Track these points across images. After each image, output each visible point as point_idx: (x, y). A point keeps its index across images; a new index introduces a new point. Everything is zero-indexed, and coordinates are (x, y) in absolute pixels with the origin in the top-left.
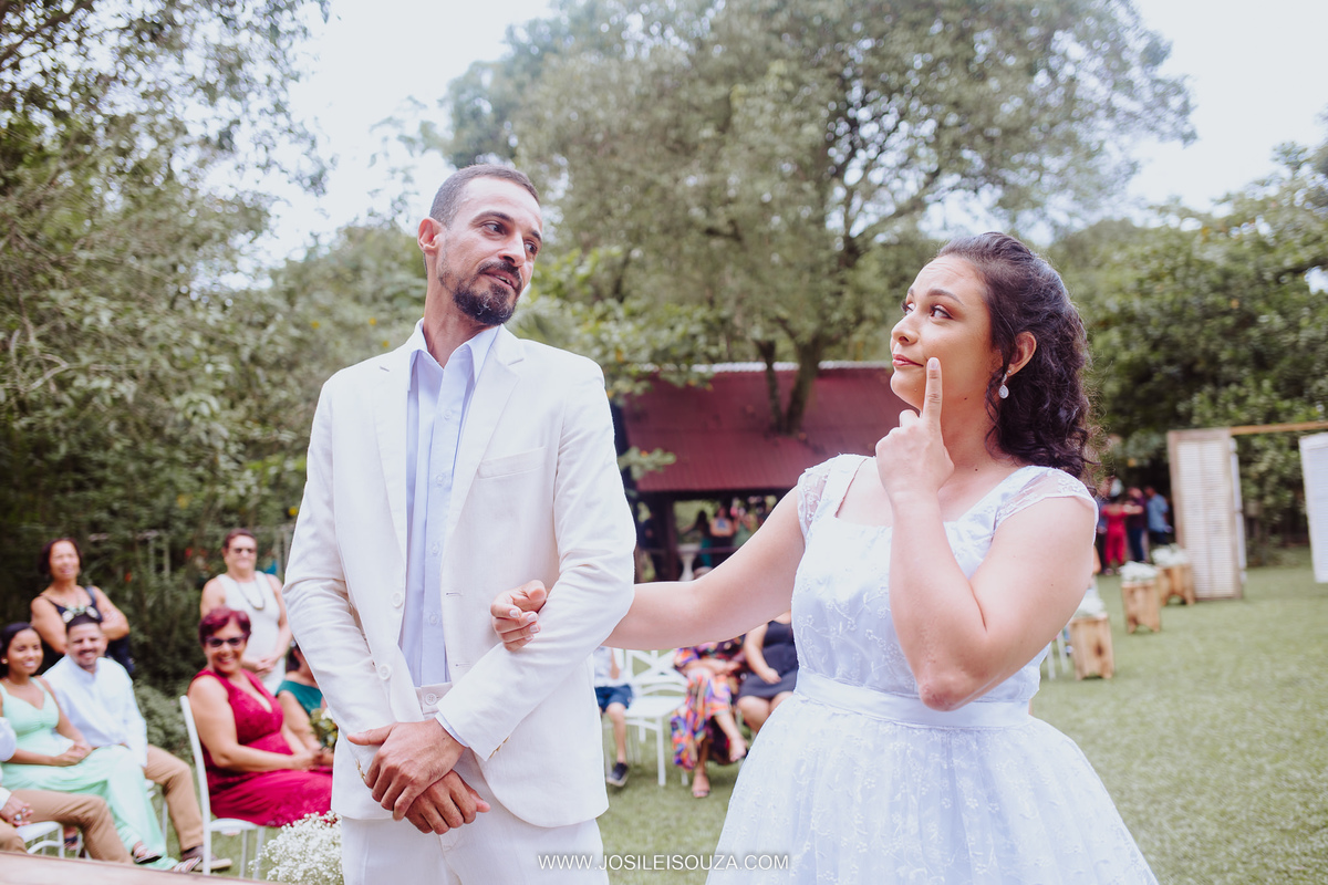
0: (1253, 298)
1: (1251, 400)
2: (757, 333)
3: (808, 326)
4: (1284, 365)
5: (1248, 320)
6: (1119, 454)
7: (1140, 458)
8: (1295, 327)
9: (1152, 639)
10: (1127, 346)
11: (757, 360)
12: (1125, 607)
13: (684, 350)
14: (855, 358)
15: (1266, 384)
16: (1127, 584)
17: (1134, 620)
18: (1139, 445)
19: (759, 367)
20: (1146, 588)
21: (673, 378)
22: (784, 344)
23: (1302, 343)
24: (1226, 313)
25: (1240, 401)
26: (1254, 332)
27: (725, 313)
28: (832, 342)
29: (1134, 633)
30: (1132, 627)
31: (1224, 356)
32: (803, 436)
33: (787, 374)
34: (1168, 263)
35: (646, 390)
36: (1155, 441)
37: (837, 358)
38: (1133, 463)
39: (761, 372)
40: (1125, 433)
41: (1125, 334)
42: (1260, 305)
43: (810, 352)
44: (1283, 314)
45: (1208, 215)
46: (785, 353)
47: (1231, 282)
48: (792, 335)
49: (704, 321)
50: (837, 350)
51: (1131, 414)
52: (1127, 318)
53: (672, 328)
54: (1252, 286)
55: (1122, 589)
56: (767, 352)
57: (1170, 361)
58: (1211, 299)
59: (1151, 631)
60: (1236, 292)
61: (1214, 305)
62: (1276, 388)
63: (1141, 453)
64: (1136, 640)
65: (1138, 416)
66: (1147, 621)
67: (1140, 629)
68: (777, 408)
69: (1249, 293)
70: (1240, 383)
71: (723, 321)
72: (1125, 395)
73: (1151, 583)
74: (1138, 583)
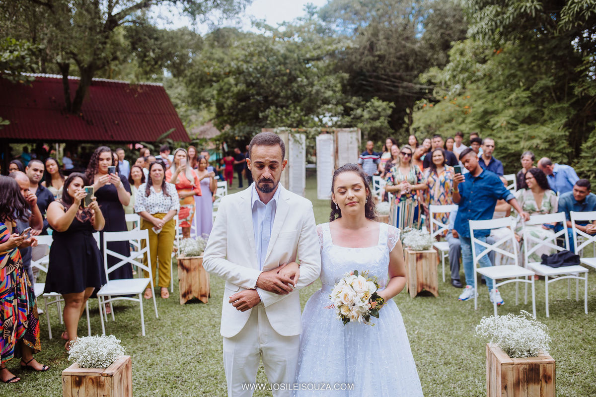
0: (296, 69)
1: (292, 115)
2: (59, 59)
3: (87, 58)
4: (306, 101)
5: (292, 79)
7: (241, 137)
8: (312, 84)
10: (236, 85)
11: (58, 74)
13: (17, 64)
14: (109, 78)
15: (298, 108)
18: (240, 131)
19: (60, 77)
21: (11, 78)
22: (73, 67)
23: (314, 91)
24: (284, 75)
25: (288, 115)
26: (295, 85)
27: (41, 46)
28: (98, 68)
31: (282, 94)
32: (80, 114)
33: (74, 81)
34: (259, 49)
36: (247, 129)
37: (100, 77)
38: (237, 138)
39: (60, 79)
40: (233, 124)
41: (237, 79)
42: (298, 72)
43: (87, 72)
44: (307, 78)
45: (277, 30)
46: (74, 71)
47: (288, 61)
48: (78, 63)
49: (29, 49)
50: (99, 72)
52: (239, 72)
53: (11, 52)
54: (295, 64)
56: (64, 69)
57: (258, 94)
58: (278, 68)
60: (289, 66)
61: (279, 71)
62: (302, 110)
63: (241, 134)
68: (68, 99)
69: (294, 67)
70: (287, 107)
71: (40, 50)
72: (233, 107)
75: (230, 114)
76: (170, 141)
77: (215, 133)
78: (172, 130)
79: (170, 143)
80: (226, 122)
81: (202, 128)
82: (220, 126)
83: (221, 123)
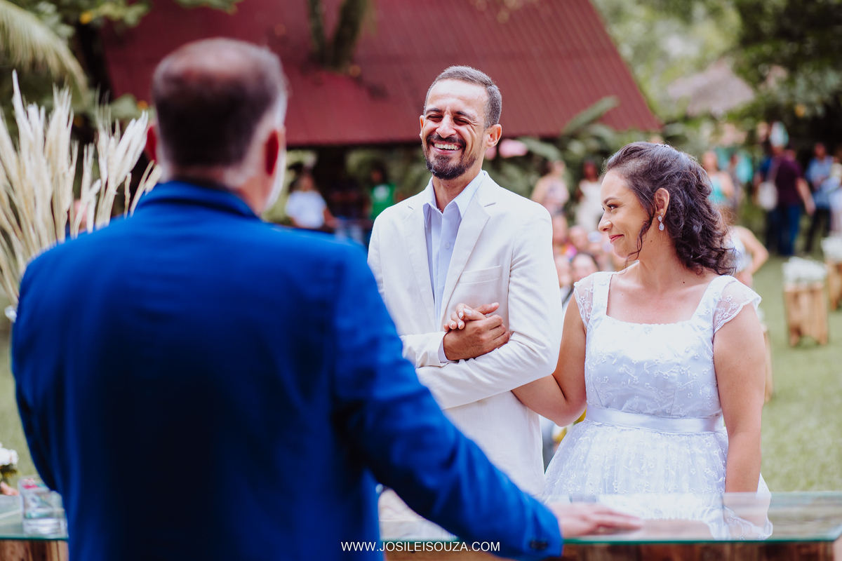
6: (782, 97)
7: (810, 105)
9: (819, 354)
12: (788, 314)
16: (790, 287)
17: (797, 331)
18: (811, 86)
20: (812, 292)
29: (798, 346)
30: (794, 339)
32: (354, 70)
35: (144, 20)
38: (802, 110)
40: (792, 65)
51: (800, 39)
55: (784, 294)
59: (818, 344)
63: (814, 97)
64: (800, 356)
65: (810, 44)
66: (812, 331)
67: (806, 341)
68: (318, 31)
73: (819, 285)
74: (803, 286)
75: (783, 34)
76: (604, 131)
77: (740, 95)
78: (607, 104)
79: (599, 138)
80: (769, 60)
81: (699, 81)
82: (753, 74)
83: (755, 65)
